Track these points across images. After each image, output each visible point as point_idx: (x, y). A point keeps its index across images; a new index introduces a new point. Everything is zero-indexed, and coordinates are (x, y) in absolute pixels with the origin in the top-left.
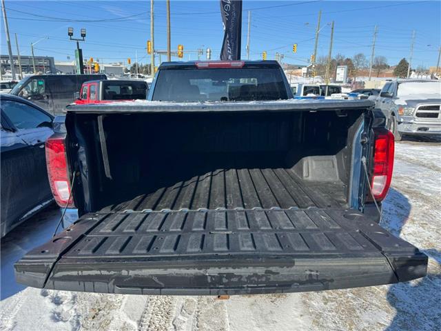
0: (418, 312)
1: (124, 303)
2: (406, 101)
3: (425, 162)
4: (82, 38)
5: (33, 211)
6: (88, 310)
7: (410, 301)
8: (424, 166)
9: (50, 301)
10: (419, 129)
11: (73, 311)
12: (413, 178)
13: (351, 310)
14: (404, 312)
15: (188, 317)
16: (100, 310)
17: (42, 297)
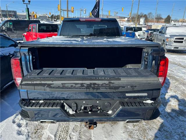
0: (172, 131)
1: (48, 127)
2: (170, 35)
3: (176, 62)
4: (29, 3)
5: (8, 84)
6: (33, 129)
7: (169, 126)
8: (176, 64)
9: (16, 125)
11: (26, 130)
12: (171, 70)
13: (145, 130)
14: (167, 131)
15: (76, 133)
16: (38, 130)
17: (13, 124)
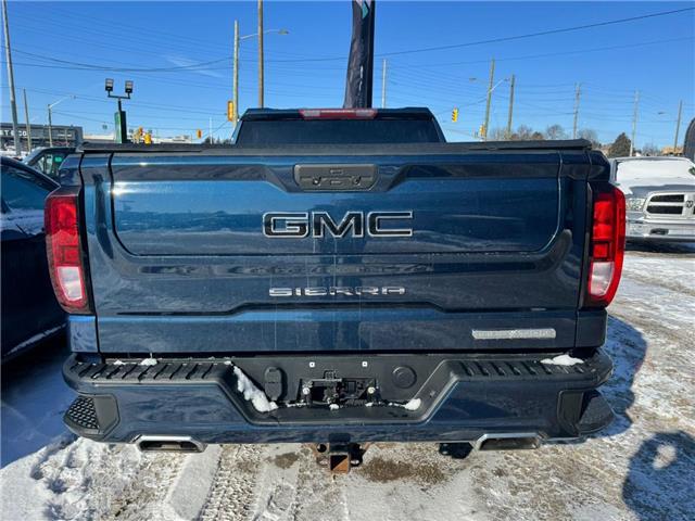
0: (671, 507)
1: (171, 491)
2: (632, 189)
3: (665, 280)
4: (126, 95)
5: (28, 342)
6: (109, 498)
7: (656, 489)
8: (663, 286)
9: (44, 486)
10: (654, 232)
11: (83, 503)
12: (647, 303)
13: (558, 504)
14: (648, 507)
15: (280, 515)
16: (129, 502)
17: (32, 480)
